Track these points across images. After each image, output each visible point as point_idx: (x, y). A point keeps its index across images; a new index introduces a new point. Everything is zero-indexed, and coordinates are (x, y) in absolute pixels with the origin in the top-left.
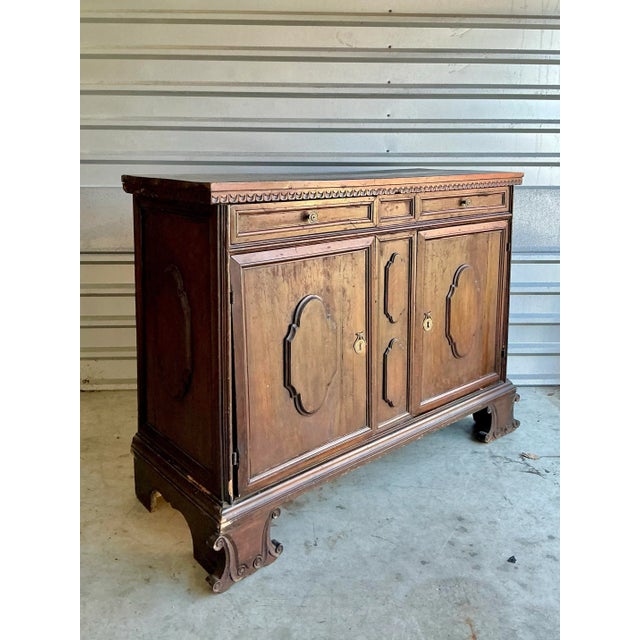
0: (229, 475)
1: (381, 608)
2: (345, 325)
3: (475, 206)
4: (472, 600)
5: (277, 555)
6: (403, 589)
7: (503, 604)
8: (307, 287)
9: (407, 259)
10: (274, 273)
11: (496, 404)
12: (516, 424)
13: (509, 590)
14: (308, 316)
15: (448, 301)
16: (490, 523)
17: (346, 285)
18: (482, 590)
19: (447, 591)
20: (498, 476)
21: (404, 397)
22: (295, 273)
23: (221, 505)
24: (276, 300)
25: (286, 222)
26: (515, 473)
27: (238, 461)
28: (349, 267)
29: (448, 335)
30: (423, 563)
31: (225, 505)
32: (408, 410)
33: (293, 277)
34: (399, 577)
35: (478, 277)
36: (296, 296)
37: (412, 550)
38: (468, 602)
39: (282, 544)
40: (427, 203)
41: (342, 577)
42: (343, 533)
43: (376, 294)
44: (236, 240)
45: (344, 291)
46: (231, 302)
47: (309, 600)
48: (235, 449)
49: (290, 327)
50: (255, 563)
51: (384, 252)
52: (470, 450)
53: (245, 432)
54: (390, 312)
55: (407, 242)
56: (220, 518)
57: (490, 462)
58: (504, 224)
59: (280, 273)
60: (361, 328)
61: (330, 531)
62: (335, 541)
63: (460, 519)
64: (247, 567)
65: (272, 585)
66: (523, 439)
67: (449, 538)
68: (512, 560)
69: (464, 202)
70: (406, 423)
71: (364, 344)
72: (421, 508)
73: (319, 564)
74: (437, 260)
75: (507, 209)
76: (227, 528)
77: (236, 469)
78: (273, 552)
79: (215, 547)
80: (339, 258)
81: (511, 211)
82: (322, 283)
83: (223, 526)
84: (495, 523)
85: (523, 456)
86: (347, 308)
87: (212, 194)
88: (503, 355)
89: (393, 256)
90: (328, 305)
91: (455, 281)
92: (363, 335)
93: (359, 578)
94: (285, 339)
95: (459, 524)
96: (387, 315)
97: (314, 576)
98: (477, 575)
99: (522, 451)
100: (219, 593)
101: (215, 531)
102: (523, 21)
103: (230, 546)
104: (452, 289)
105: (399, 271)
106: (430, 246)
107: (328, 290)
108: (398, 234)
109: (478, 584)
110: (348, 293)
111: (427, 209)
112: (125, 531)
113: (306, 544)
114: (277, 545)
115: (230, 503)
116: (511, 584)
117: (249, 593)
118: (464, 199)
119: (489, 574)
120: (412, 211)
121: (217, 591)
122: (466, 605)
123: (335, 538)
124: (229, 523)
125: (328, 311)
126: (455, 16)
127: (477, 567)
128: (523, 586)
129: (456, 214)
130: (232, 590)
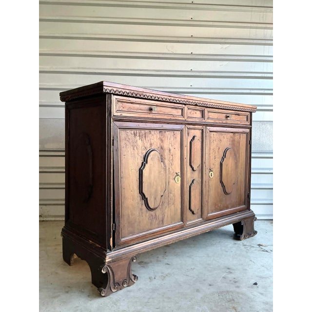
0: (110, 235)
1: (189, 303)
2: (170, 168)
3: (233, 119)
4: (235, 300)
5: (135, 281)
6: (200, 295)
7: (252, 301)
8: (151, 144)
9: (201, 140)
10: (134, 134)
11: (246, 220)
12: (255, 233)
13: (254, 295)
14: (151, 159)
15: (221, 165)
16: (244, 270)
17: (171, 147)
18: (241, 296)
19: (223, 296)
20: (247, 252)
21: (200, 210)
22: (145, 136)
23: (106, 251)
24: (135, 148)
25: (141, 109)
26: (256, 251)
27: (115, 229)
28: (172, 139)
29: (221, 182)
30: (210, 285)
31: (108, 251)
32: (202, 217)
33: (144, 137)
34: (198, 291)
35: (235, 155)
36: (146, 148)
37: (204, 280)
38: (234, 300)
39: (137, 276)
40: (210, 114)
41: (169, 291)
42: (169, 274)
43: (186, 155)
44: (115, 114)
45: (170, 150)
46: (113, 145)
47: (151, 300)
48: (114, 222)
49: (143, 163)
50: (123, 284)
51: (190, 134)
52: (233, 243)
53: (119, 214)
54: (192, 164)
55: (201, 131)
56: (106, 257)
57: (242, 247)
58: (248, 130)
59: (138, 135)
60: (178, 170)
61: (163, 273)
62: (165, 277)
63: (229, 269)
64: (119, 285)
65: (132, 294)
66: (259, 239)
67: (223, 276)
68: (256, 284)
69: (228, 117)
70: (201, 223)
71: (180, 179)
72: (209, 264)
73: (157, 286)
74: (215, 143)
75: (249, 124)
76: (109, 262)
77: (114, 232)
78: (133, 279)
79: (102, 271)
80: (167, 133)
81: (251, 124)
82: (158, 144)
83: (107, 261)
84: (246, 270)
85: (259, 245)
86: (171, 158)
87: (104, 87)
88: (248, 197)
89: (194, 137)
90: (162, 156)
91: (224, 156)
92: (179, 174)
93: (177, 291)
94: (140, 169)
95: (228, 271)
96: (191, 166)
97: (154, 290)
98: (238, 290)
99: (258, 243)
100: (104, 296)
101: (103, 263)
102: (255, 41)
103: (110, 272)
104: (223, 159)
105: (197, 145)
106: (212, 135)
107: (162, 148)
108: (196, 126)
109: (238, 293)
110: (172, 151)
111: (211, 117)
112: (57, 273)
113: (150, 278)
114: (135, 276)
115: (111, 250)
116: (255, 293)
117: (120, 297)
118: (228, 115)
119: (244, 290)
120: (203, 116)
121: (103, 295)
122: (233, 301)
123: (165, 276)
124: (110, 260)
125: (162, 159)
126: (222, 38)
127: (238, 287)
128: (262, 294)
129: (224, 122)
130: (111, 296)
